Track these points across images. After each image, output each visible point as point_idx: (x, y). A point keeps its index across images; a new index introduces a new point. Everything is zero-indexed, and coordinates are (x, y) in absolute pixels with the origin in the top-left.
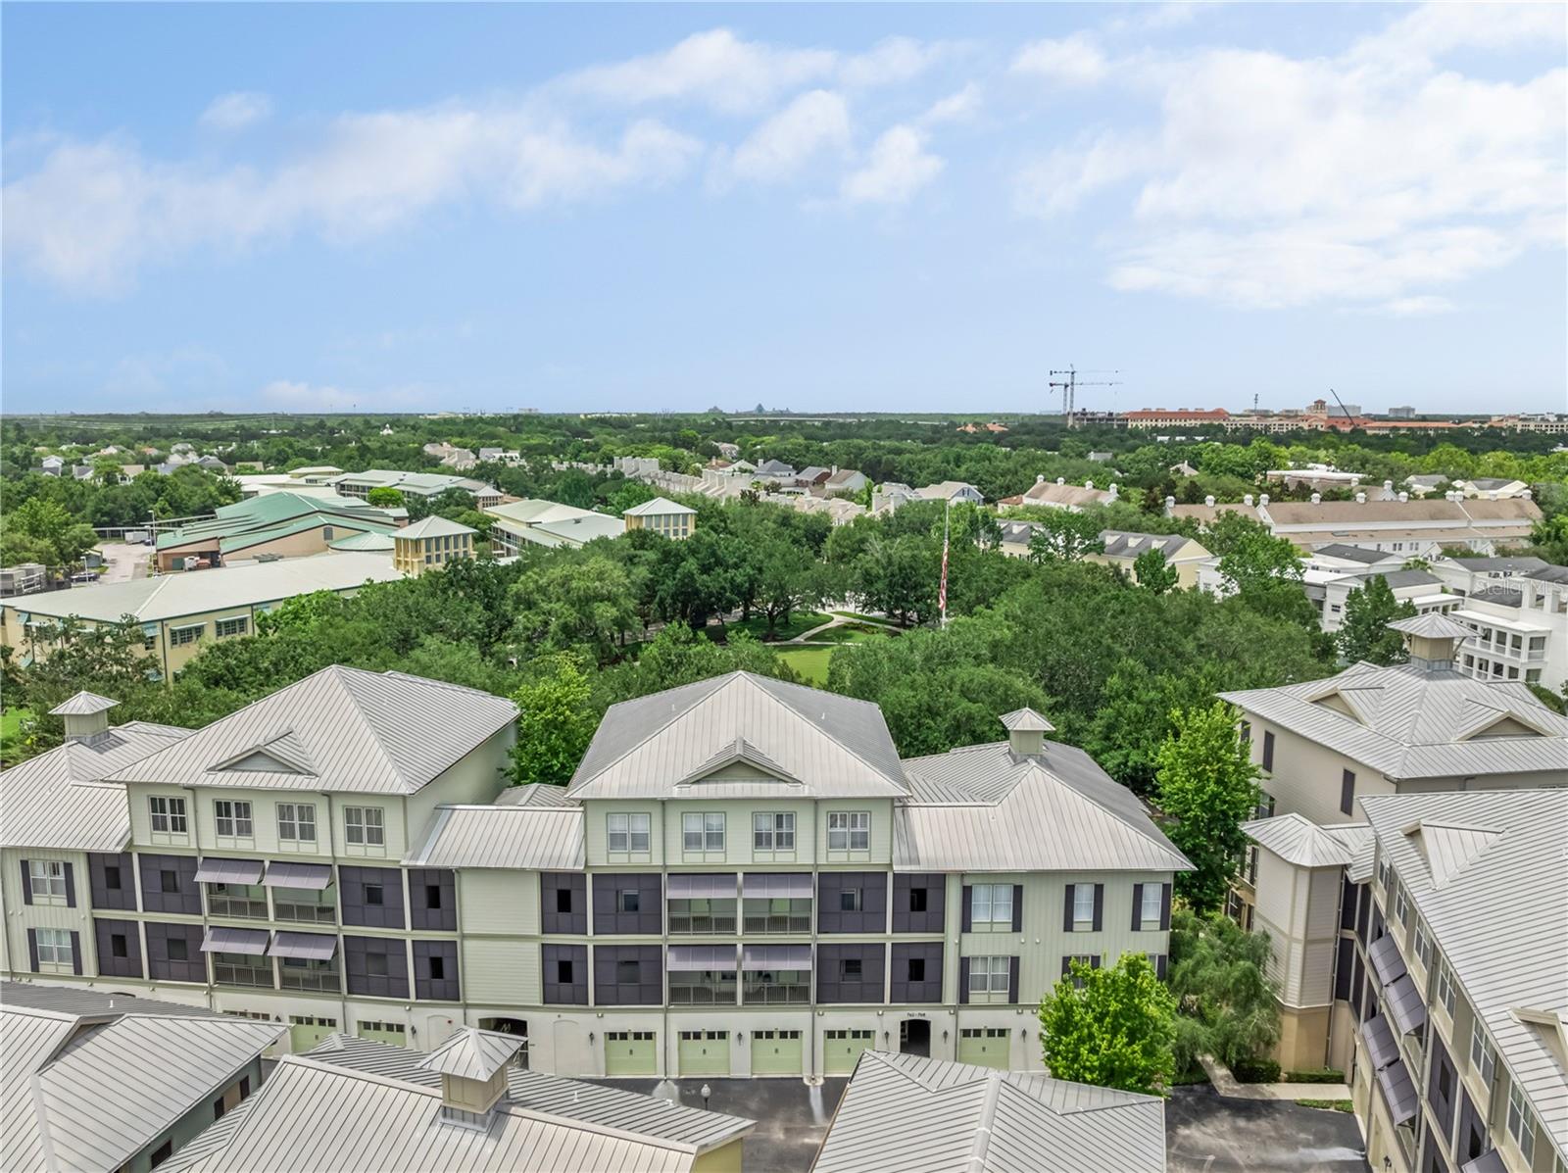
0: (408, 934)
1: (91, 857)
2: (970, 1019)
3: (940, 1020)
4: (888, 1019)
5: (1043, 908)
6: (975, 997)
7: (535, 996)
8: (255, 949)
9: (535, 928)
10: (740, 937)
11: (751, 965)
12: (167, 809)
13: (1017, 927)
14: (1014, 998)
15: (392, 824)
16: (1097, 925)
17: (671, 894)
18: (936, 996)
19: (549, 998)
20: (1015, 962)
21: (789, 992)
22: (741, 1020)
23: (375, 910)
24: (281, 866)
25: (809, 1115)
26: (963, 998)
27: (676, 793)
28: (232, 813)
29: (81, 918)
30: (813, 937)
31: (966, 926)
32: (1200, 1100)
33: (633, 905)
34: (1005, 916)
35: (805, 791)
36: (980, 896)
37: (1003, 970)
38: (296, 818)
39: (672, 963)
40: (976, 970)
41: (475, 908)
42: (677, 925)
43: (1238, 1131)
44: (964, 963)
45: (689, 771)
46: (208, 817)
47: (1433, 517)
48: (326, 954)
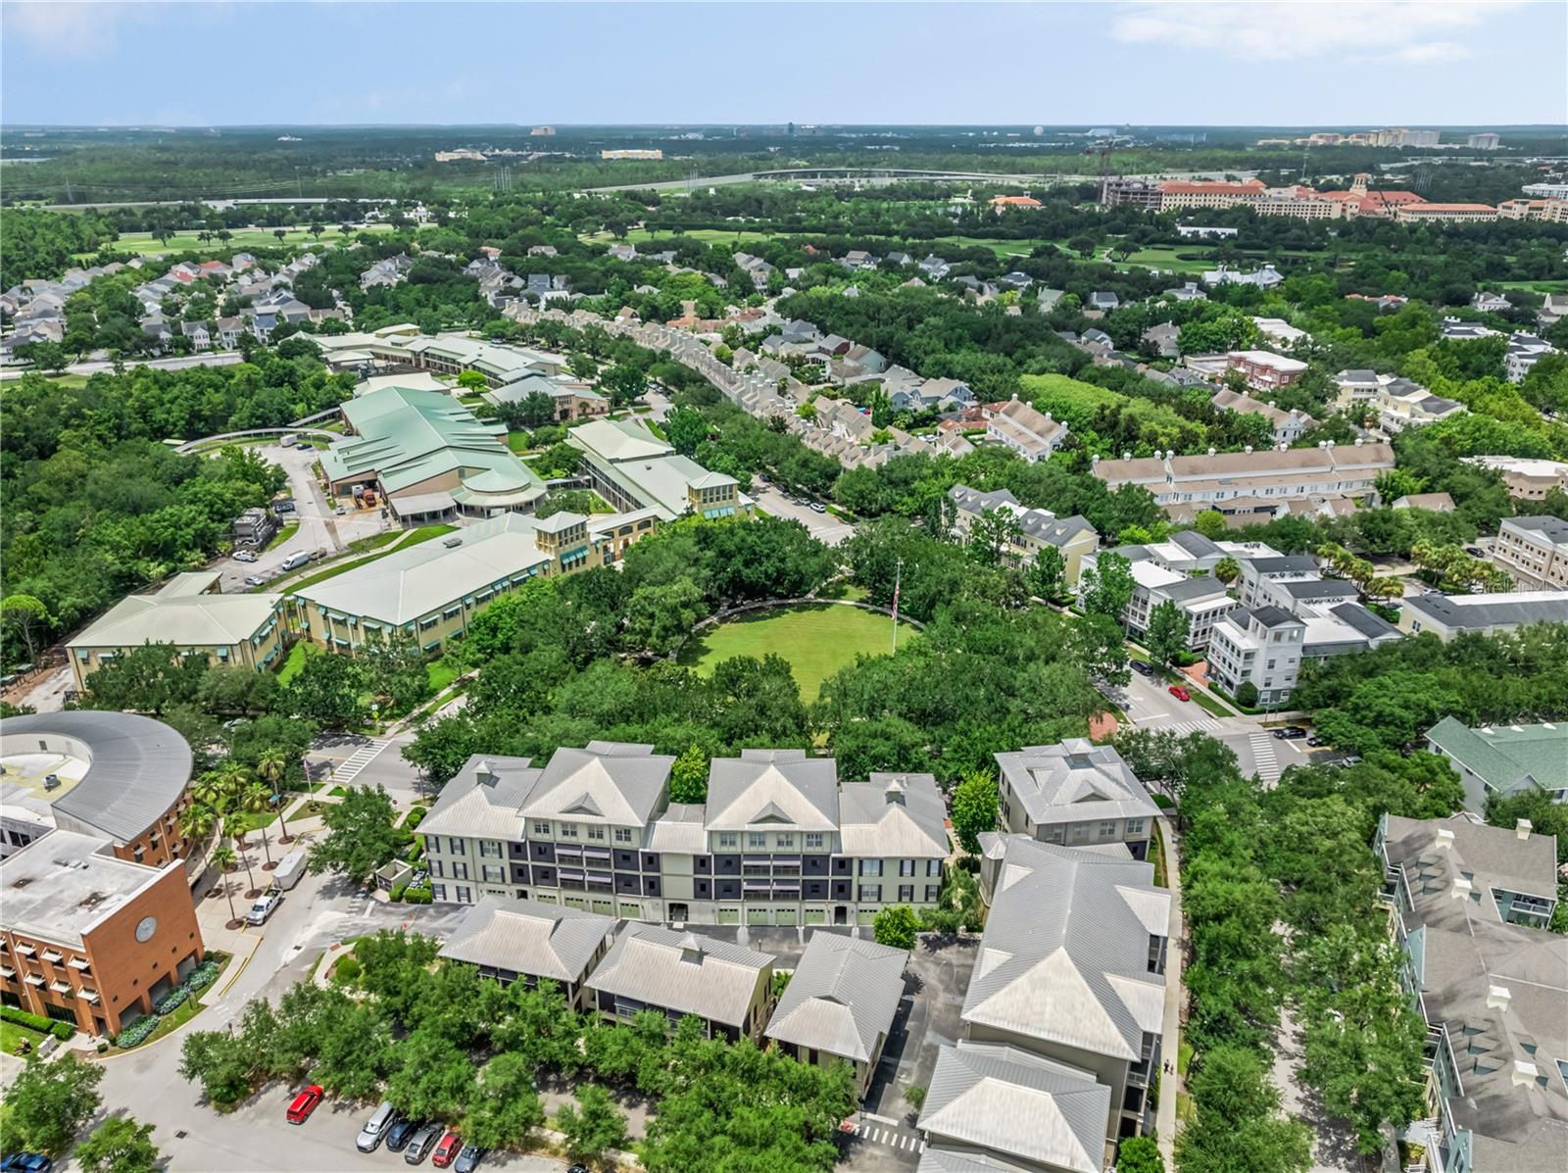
0: (641, 873)
1: (510, 843)
2: (862, 906)
3: (850, 906)
4: (829, 906)
5: (891, 870)
6: (864, 899)
7: (691, 895)
8: (580, 878)
9: (691, 872)
10: (771, 876)
11: (776, 887)
12: (543, 826)
13: (881, 874)
14: (879, 899)
15: (634, 835)
16: (913, 874)
17: (745, 863)
18: (849, 898)
19: (697, 896)
20: (880, 887)
21: (791, 895)
22: (771, 905)
23: (628, 864)
24: (589, 848)
25: (798, 941)
26: (860, 899)
27: (747, 828)
28: (570, 829)
29: (506, 862)
30: (801, 877)
31: (861, 874)
32: (950, 939)
33: (729, 863)
34: (876, 871)
35: (797, 828)
36: (866, 864)
37: (876, 889)
38: (595, 832)
39: (745, 886)
40: (865, 889)
41: (666, 866)
42: (746, 872)
43: (959, 952)
44: (860, 887)
45: (751, 818)
46: (559, 830)
47: (1304, 465)
48: (609, 880)
